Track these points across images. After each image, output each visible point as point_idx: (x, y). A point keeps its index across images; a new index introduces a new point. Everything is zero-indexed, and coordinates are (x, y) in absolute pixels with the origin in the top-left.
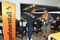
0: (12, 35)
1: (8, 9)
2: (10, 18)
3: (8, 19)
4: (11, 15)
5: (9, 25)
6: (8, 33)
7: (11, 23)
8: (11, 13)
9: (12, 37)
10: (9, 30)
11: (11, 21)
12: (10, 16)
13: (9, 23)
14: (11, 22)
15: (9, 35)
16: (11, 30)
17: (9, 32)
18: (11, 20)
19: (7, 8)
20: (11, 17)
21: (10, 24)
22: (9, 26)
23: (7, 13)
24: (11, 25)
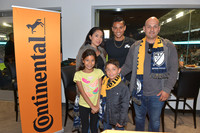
0: (47, 107)
2: (39, 54)
3: (34, 57)
4: (44, 45)
5: (37, 75)
6: (33, 98)
7: (45, 69)
8: (43, 39)
9: (47, 112)
10: (38, 91)
11: (44, 63)
12: (42, 48)
13: (37, 70)
15: (37, 104)
16: (46, 90)
17: (38, 97)
18: (43, 60)
21: (42, 72)
22: (39, 77)
23: (31, 39)
24: (43, 76)
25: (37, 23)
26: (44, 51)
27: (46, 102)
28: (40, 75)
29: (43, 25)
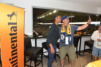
0: (17, 63)
1: (10, 16)
2: (13, 32)
3: (11, 35)
4: (16, 27)
5: (12, 45)
6: (10, 60)
7: (16, 41)
8: (16, 24)
10: (12, 55)
11: (16, 37)
12: (15, 29)
13: (12, 42)
14: (15, 39)
15: (12, 63)
17: (13, 58)
19: (8, 15)
20: (15, 31)
21: (15, 43)
22: (13, 47)
23: (9, 24)
25: (13, 14)
26: (16, 30)
27: (17, 60)
28: (13, 45)
29: (16, 15)
